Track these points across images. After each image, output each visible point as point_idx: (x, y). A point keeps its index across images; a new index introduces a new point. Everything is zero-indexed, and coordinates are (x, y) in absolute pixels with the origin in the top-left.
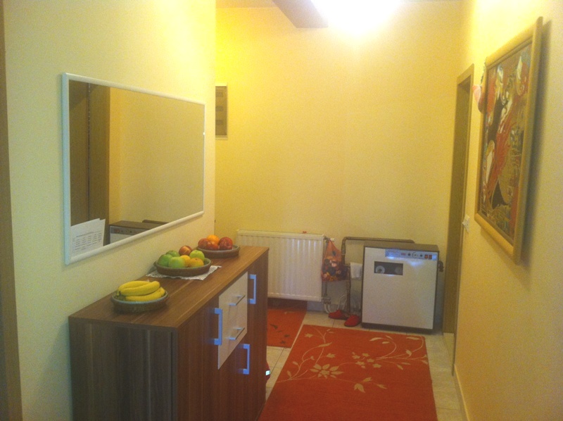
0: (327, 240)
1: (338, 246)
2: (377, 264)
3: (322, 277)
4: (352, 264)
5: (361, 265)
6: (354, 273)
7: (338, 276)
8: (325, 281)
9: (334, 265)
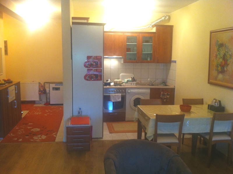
0: (40, 83)
1: (43, 84)
2: (53, 88)
3: (39, 93)
4: (47, 89)
5: (49, 89)
6: (47, 91)
7: (43, 92)
8: (40, 94)
9: (42, 90)
